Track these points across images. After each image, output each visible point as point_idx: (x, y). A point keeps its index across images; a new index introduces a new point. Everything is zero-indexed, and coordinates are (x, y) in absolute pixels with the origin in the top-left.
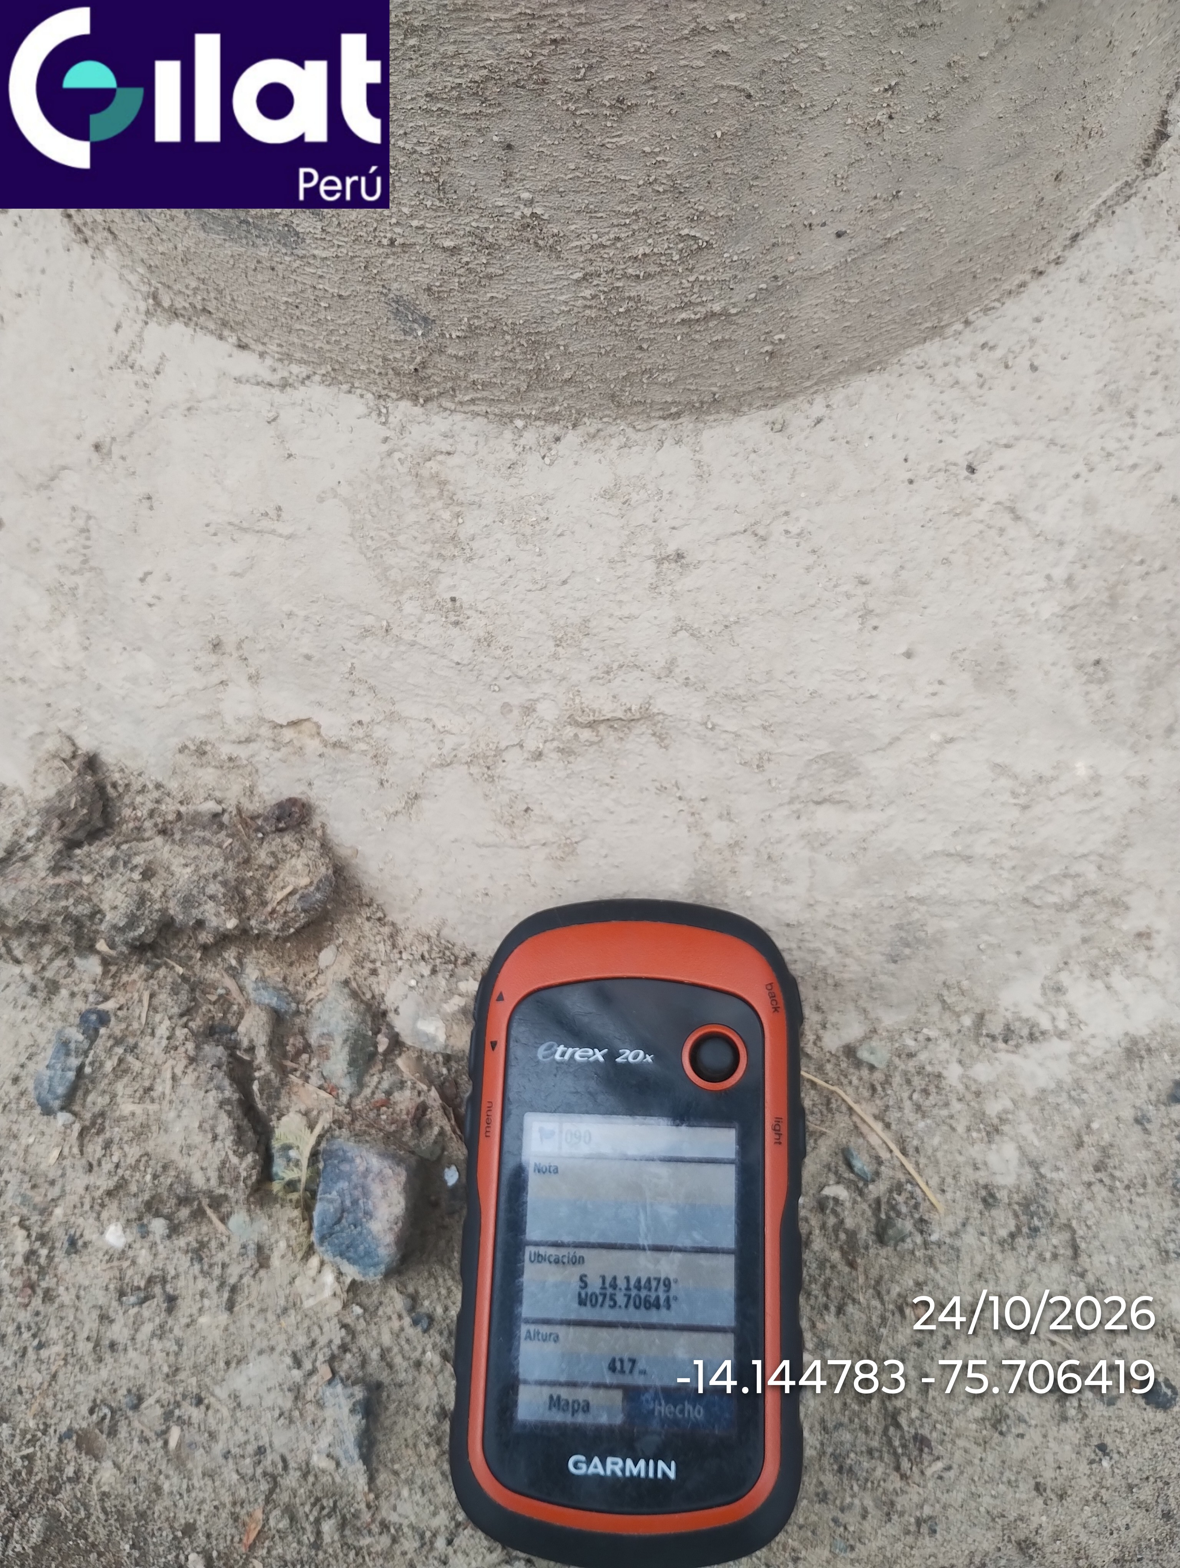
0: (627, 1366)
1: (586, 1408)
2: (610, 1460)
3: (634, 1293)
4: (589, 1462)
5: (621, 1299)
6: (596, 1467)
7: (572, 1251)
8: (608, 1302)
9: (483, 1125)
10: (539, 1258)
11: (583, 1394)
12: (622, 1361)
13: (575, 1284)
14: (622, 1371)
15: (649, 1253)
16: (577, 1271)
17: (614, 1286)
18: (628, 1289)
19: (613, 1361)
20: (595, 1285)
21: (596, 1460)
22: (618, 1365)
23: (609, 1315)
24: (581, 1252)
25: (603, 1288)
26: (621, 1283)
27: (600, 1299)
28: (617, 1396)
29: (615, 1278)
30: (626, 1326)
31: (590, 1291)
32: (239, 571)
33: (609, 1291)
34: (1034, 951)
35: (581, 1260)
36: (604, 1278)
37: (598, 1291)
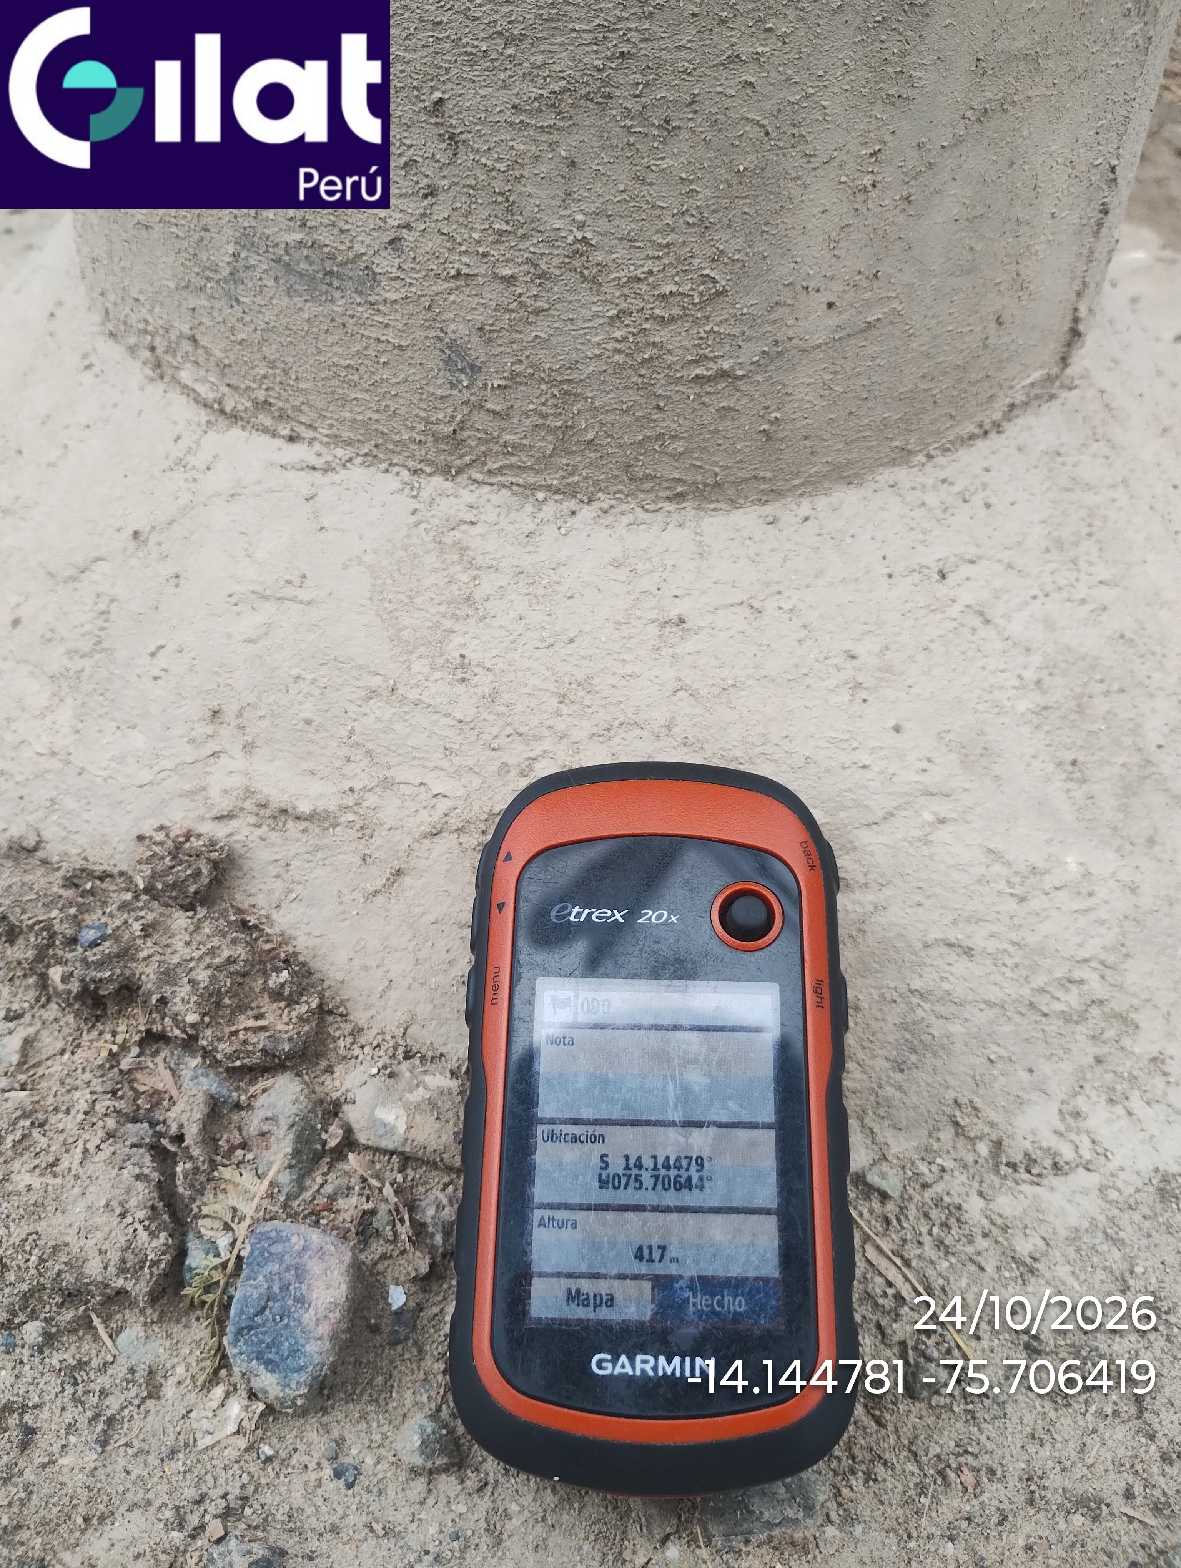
0: (656, 1255)
1: (610, 1301)
2: (639, 1358)
3: (662, 1172)
4: (615, 1360)
5: (647, 1179)
6: (623, 1366)
7: (590, 1129)
8: (632, 1183)
9: (489, 991)
10: (552, 1137)
11: (603, 1287)
12: (650, 1248)
13: (596, 1162)
14: (651, 1260)
15: (680, 1129)
16: (598, 1149)
17: (639, 1165)
18: (655, 1168)
19: (640, 1249)
20: (617, 1165)
21: (623, 1358)
22: (646, 1252)
23: (634, 1197)
24: (599, 1130)
25: (627, 1168)
26: (648, 1163)
27: (624, 1180)
28: (647, 1285)
29: (639, 1159)
30: (655, 1209)
31: (611, 1171)
32: (254, 637)
33: (634, 1171)
34: (1045, 1068)
35: (601, 1138)
36: (627, 1157)
37: (621, 1172)
